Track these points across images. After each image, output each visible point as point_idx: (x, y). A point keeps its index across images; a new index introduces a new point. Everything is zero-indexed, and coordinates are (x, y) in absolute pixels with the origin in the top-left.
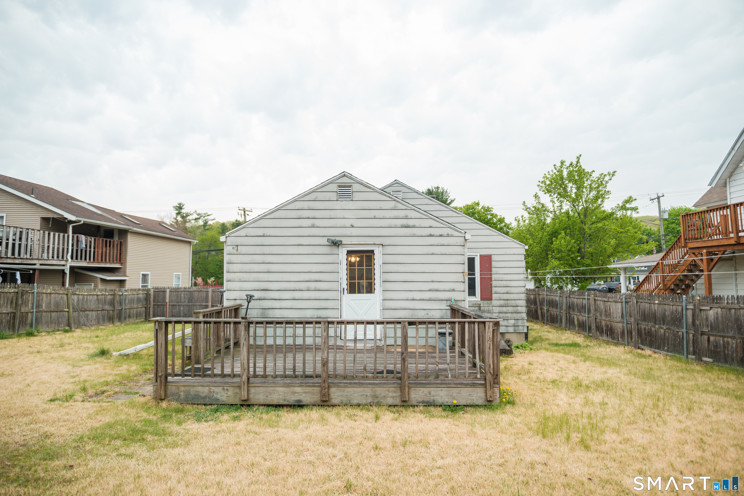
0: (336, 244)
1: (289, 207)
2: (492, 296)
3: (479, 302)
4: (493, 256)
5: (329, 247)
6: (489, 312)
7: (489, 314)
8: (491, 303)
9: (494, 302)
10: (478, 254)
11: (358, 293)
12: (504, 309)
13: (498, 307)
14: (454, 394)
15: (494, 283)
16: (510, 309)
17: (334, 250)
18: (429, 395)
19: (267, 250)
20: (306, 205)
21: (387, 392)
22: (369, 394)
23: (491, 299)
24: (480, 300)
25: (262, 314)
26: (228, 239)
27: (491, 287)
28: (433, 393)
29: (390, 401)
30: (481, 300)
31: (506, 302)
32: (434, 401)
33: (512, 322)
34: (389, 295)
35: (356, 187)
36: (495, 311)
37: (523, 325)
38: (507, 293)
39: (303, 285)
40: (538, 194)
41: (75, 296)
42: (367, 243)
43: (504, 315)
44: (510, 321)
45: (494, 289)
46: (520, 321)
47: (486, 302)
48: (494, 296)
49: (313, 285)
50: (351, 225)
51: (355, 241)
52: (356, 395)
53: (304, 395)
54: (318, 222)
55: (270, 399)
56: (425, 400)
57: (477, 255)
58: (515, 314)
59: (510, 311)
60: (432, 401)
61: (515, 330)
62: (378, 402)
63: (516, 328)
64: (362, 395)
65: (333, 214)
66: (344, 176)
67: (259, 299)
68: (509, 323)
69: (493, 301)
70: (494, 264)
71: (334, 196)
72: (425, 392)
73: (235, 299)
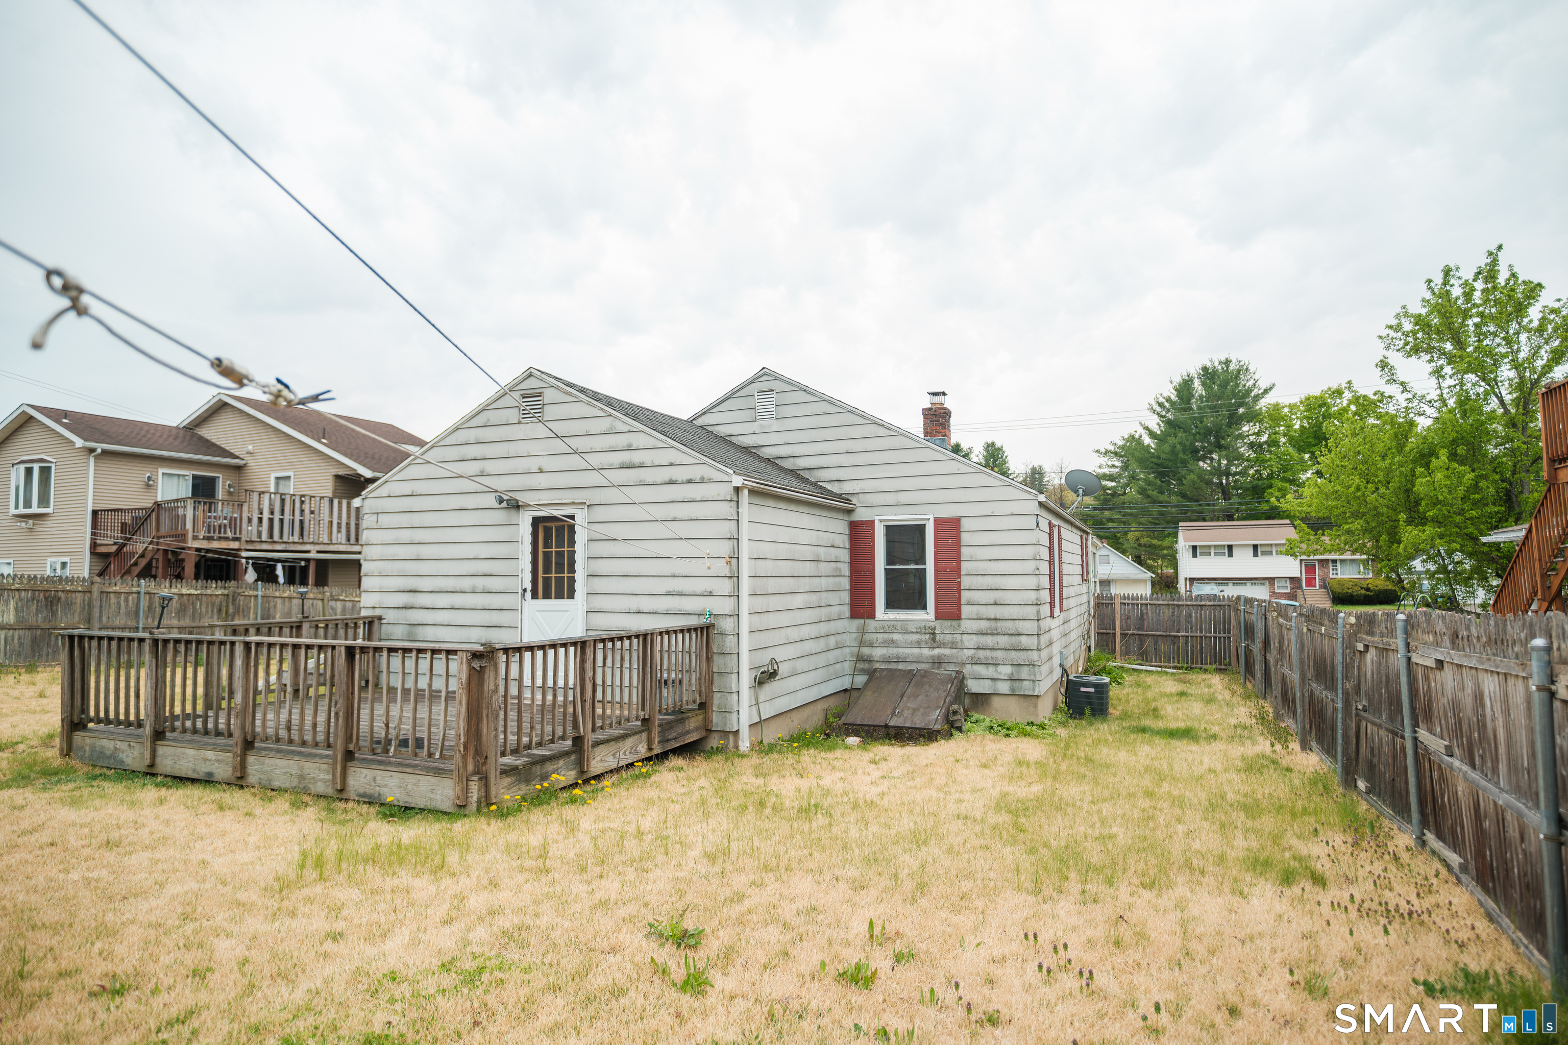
0: (516, 506)
1: (448, 441)
2: (960, 610)
3: (932, 624)
4: (963, 521)
5: (501, 512)
6: (953, 645)
7: (954, 651)
8: (959, 626)
9: (966, 625)
10: (931, 517)
11: (556, 598)
12: (989, 641)
13: (973, 636)
14: (410, 787)
15: (965, 582)
16: (1003, 641)
17: (512, 515)
18: (373, 784)
19: (417, 519)
20: (472, 435)
21: (317, 772)
22: (294, 772)
23: (959, 618)
24: (933, 618)
25: (410, 633)
26: (366, 501)
27: (959, 591)
28: (379, 780)
29: (320, 788)
30: (937, 618)
31: (993, 624)
32: (380, 795)
33: (1006, 670)
34: (600, 602)
35: (550, 395)
36: (967, 645)
37: (1032, 678)
38: (996, 604)
39: (466, 583)
40: (1389, 360)
41: (338, 603)
42: (564, 501)
43: (988, 653)
44: (1001, 669)
45: (965, 596)
46: (1026, 669)
47: (947, 623)
48: (966, 610)
49: (480, 583)
50: (540, 469)
51: (545, 498)
52: (277, 771)
53: (217, 765)
54: (490, 466)
55: (178, 767)
56: (369, 791)
57: (929, 519)
58: (1013, 653)
59: (1001, 646)
60: (376, 795)
61: (1013, 690)
62: (304, 788)
63: (1016, 684)
64: (286, 773)
65: (512, 449)
66: (530, 375)
67: (405, 608)
68: (1000, 673)
69: (963, 622)
70: (965, 538)
71: (513, 416)
72: (368, 778)
73: (374, 608)
